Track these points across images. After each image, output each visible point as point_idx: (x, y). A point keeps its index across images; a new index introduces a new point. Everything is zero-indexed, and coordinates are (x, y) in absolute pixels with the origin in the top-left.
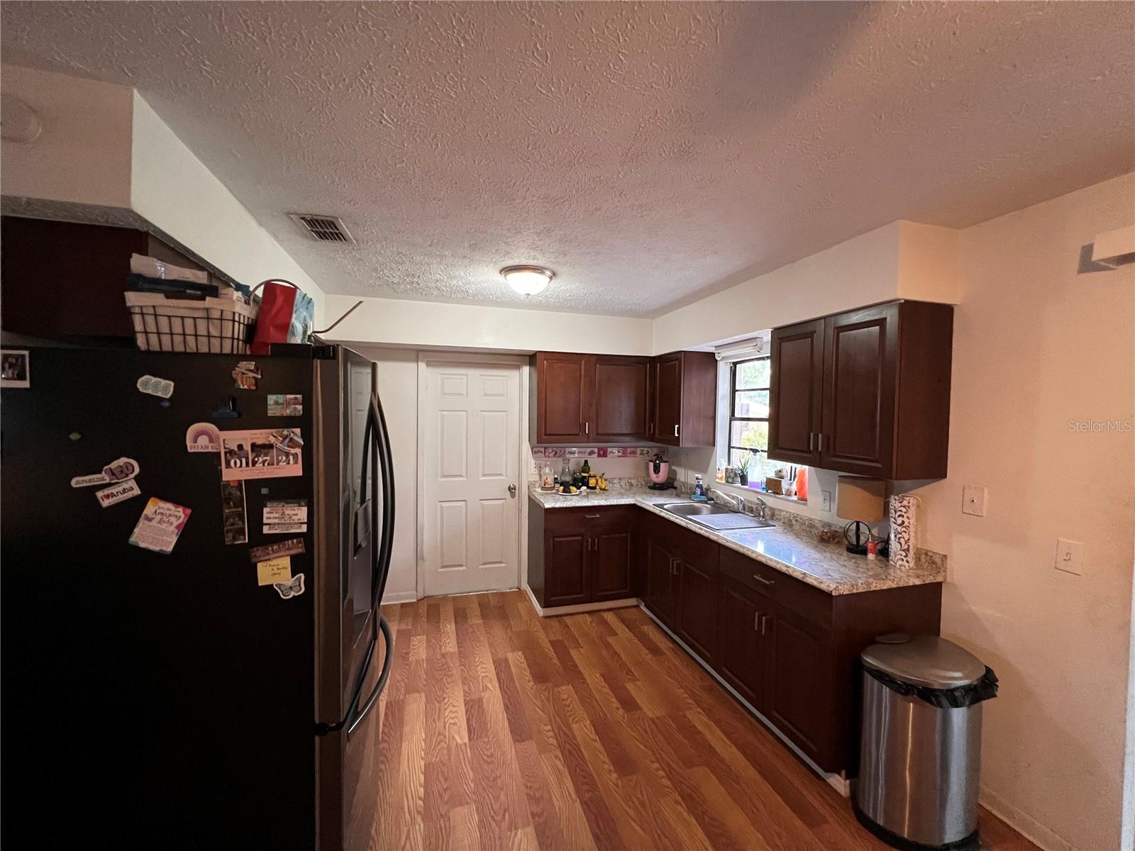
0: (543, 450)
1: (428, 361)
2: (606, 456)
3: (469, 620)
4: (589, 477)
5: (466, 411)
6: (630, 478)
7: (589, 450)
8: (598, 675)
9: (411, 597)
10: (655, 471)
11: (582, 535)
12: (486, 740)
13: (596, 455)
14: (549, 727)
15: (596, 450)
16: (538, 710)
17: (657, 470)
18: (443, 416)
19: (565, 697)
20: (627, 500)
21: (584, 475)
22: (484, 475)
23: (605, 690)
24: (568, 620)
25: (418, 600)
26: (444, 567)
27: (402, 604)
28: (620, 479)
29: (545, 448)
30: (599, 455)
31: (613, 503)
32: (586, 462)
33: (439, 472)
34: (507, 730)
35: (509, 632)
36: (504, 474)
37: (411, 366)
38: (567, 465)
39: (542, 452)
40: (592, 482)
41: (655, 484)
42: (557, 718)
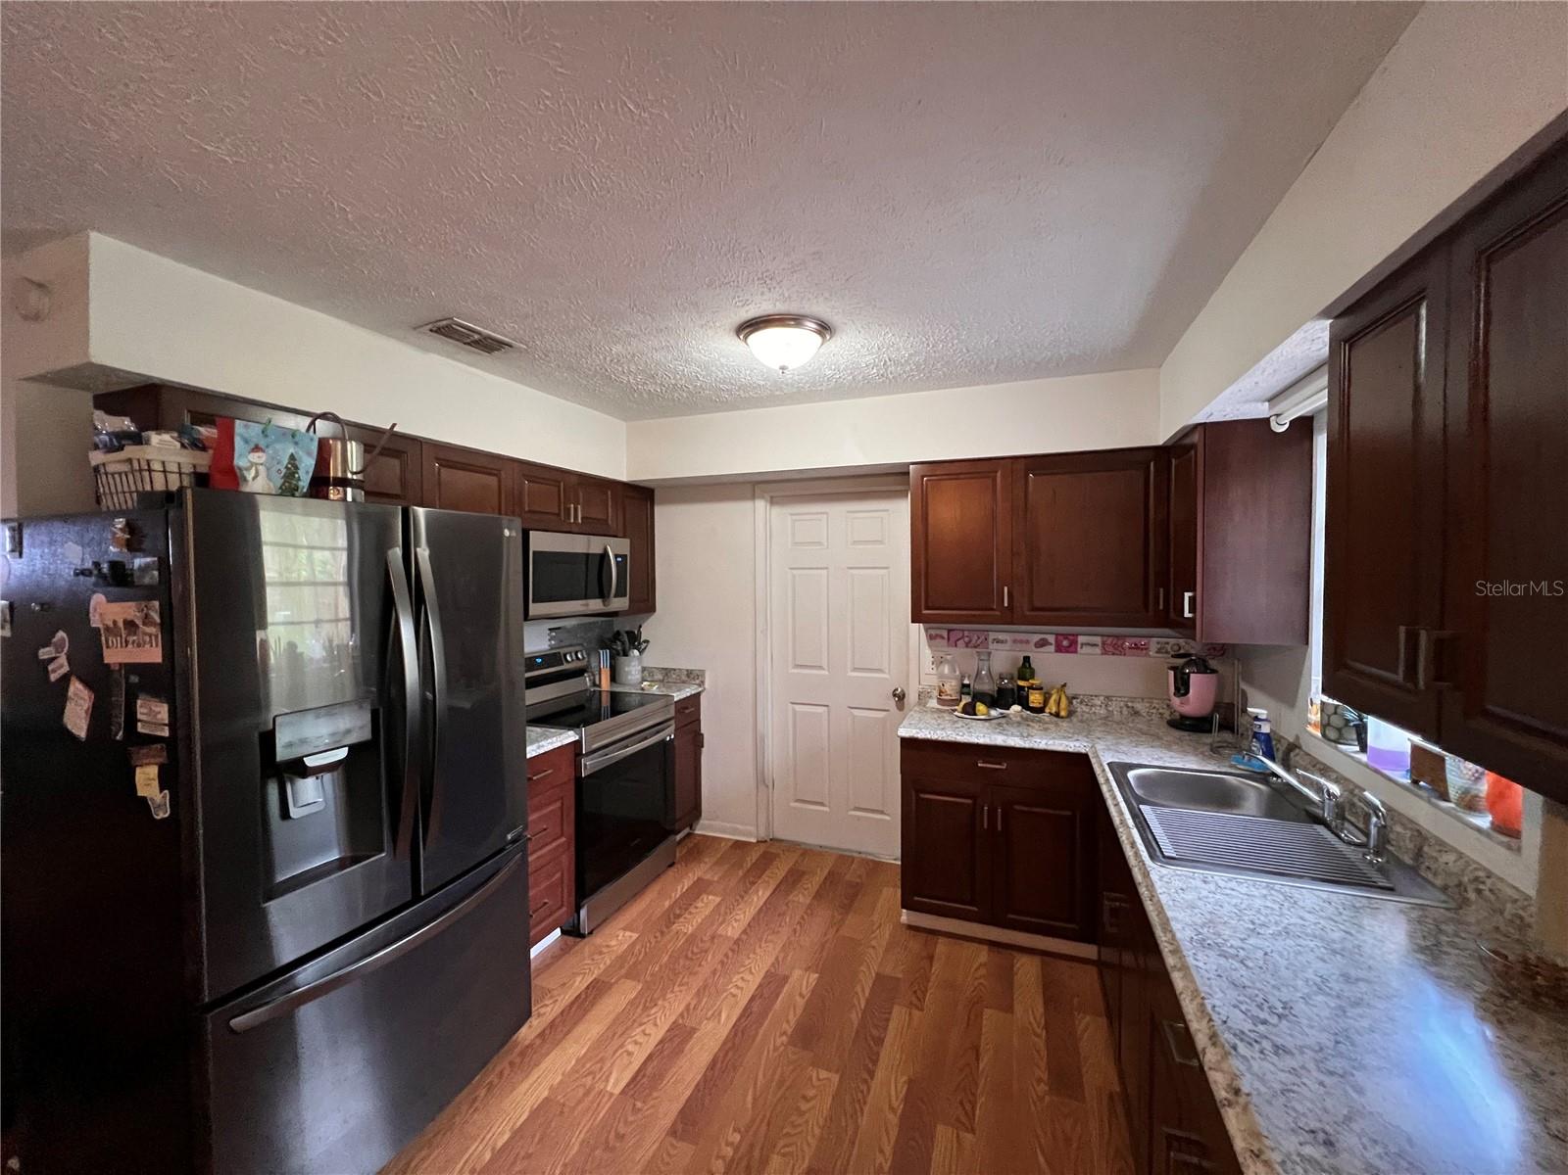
0: (945, 634)
1: (772, 497)
2: (1075, 652)
3: (796, 893)
4: (1029, 688)
5: (827, 568)
6: (1133, 699)
7: (1036, 638)
8: (905, 1078)
9: (750, 834)
10: (1177, 689)
11: (973, 797)
12: (639, 1104)
13: (1052, 648)
14: (737, 1137)
15: (1051, 639)
16: (750, 1093)
17: (1182, 687)
18: (794, 576)
19: (811, 1093)
20: (1072, 744)
21: (1021, 683)
22: (855, 669)
23: (891, 1116)
24: (942, 946)
25: (758, 842)
26: (797, 801)
27: (737, 841)
28: (1108, 698)
29: (949, 631)
30: (1059, 649)
31: (1036, 746)
32: (1027, 659)
33: (790, 659)
34: (677, 1106)
35: (832, 931)
36: (887, 671)
37: (745, 506)
38: (986, 663)
39: (943, 638)
40: (1035, 699)
41: (1183, 717)
42: (764, 1127)
